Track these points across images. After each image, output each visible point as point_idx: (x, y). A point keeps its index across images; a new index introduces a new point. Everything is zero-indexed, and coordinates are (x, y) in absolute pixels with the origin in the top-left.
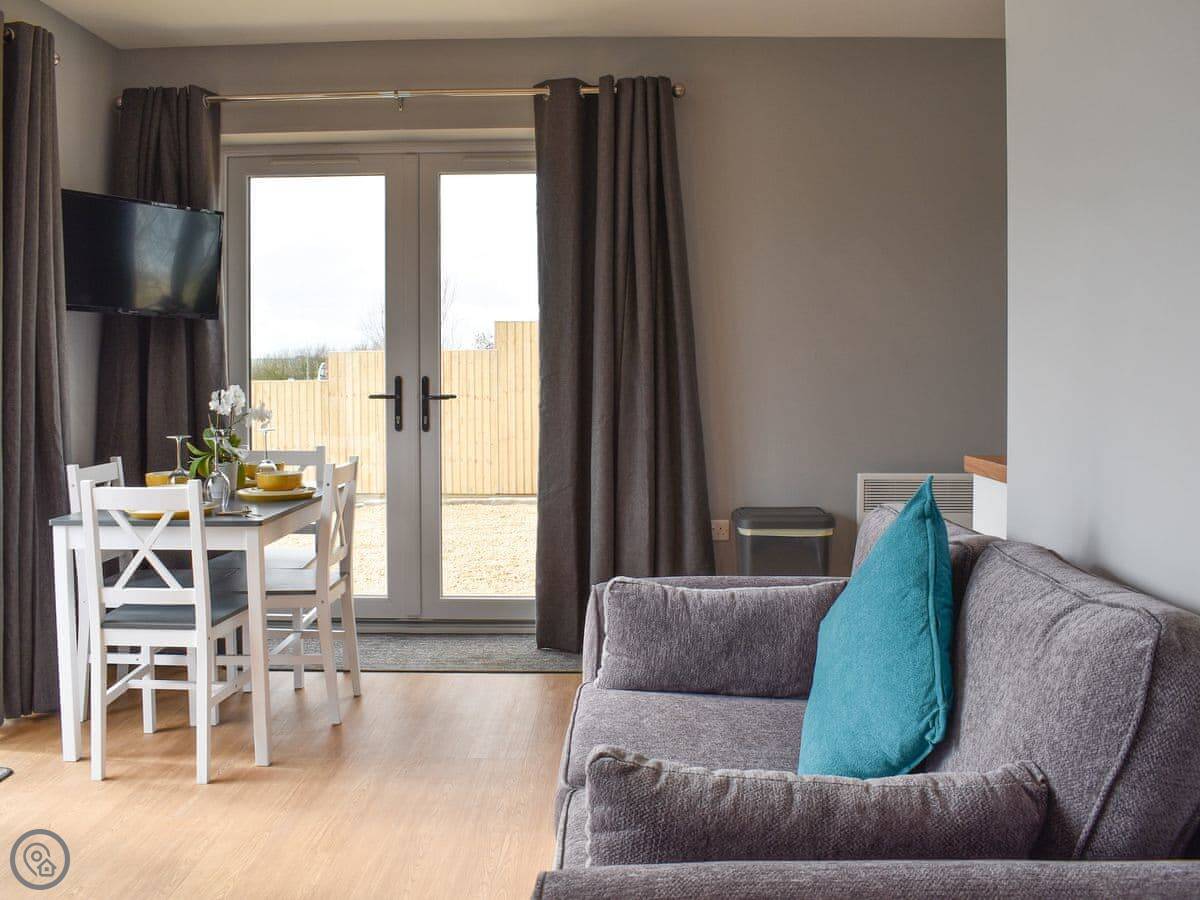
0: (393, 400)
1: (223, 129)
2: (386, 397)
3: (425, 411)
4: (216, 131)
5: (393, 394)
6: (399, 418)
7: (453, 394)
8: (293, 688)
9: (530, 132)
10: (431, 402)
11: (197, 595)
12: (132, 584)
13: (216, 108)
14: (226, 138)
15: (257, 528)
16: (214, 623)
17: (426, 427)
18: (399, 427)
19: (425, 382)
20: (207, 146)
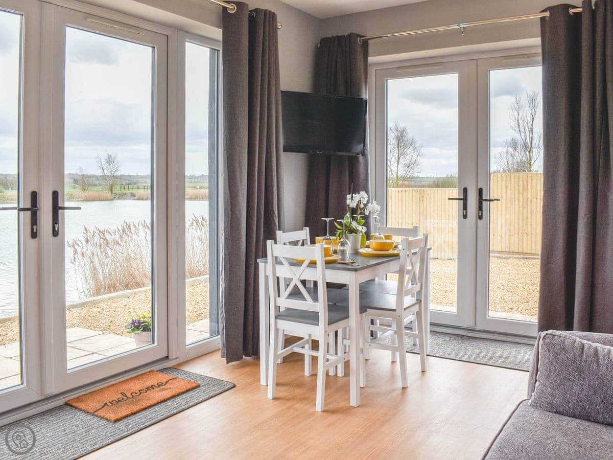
0: (462, 201)
1: (370, 55)
2: (459, 199)
3: (480, 208)
4: (366, 55)
5: (462, 197)
6: (465, 211)
7: (499, 198)
8: (391, 361)
9: (537, 41)
10: (484, 203)
11: (320, 307)
12: (290, 297)
13: (365, 44)
14: (371, 59)
15: (354, 272)
16: (331, 322)
17: (481, 218)
18: (465, 217)
19: (480, 191)
20: (361, 65)
